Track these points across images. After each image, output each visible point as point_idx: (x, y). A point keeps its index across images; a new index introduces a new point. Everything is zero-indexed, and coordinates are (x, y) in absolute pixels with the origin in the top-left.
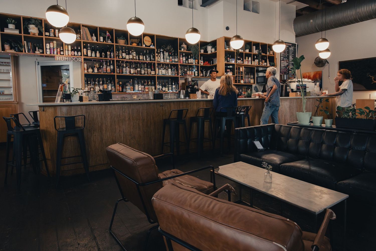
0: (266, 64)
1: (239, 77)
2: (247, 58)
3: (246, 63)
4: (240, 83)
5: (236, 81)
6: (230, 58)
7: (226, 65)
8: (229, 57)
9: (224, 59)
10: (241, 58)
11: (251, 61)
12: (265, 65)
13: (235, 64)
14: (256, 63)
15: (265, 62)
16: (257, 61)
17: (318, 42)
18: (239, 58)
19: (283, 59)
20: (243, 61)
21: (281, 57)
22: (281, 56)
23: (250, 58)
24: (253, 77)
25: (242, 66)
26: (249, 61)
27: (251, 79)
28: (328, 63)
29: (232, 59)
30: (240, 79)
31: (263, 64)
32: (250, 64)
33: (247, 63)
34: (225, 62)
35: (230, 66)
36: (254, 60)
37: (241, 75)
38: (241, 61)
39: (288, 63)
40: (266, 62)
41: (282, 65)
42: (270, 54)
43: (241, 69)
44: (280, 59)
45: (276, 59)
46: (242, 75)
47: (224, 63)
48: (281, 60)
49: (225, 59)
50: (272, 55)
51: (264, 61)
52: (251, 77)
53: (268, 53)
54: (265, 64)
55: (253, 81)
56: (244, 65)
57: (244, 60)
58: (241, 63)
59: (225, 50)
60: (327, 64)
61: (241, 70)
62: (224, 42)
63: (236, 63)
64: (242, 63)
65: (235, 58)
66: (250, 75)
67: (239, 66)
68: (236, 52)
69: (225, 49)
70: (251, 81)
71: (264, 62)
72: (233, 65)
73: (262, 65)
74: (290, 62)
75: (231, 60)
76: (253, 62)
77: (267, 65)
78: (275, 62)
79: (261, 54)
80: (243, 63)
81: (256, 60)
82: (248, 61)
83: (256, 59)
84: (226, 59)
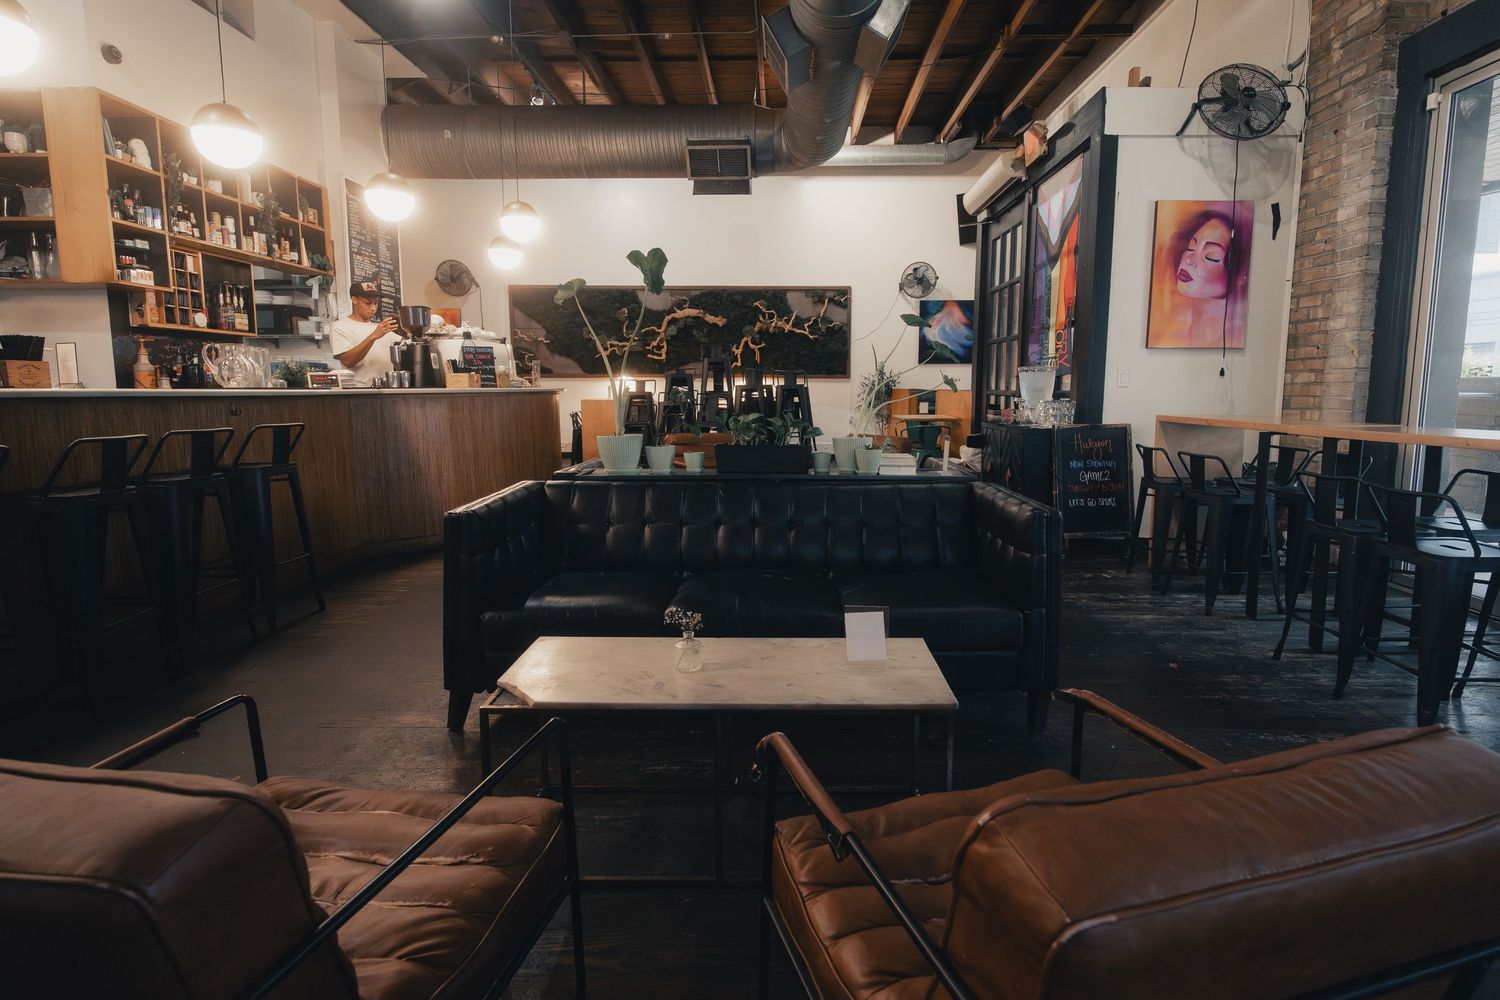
0: (297, 258)
1: (181, 296)
2: (217, 217)
3: (215, 240)
4: (191, 323)
5: (170, 312)
6: (139, 203)
7: (121, 233)
8: (130, 196)
9: (108, 199)
10: (192, 215)
11: (237, 234)
12: (292, 261)
13: (166, 232)
14: (257, 246)
15: (292, 250)
16: (259, 238)
17: (506, 208)
18: (180, 209)
19: (360, 249)
20: (200, 225)
21: (353, 241)
22: (350, 238)
23: (230, 223)
24: (242, 306)
25: (193, 248)
26: (229, 233)
27: (238, 310)
28: (478, 286)
29: (149, 209)
30: (190, 308)
31: (285, 257)
32: (233, 246)
33: (220, 242)
34: (113, 216)
35: (137, 241)
36: (249, 232)
37: (193, 288)
38: (193, 226)
39: (377, 267)
40: (295, 247)
41: (357, 272)
42: (309, 222)
43: (190, 260)
44: (351, 248)
45: (332, 242)
46: (199, 288)
47: (110, 221)
48: (351, 253)
49: (112, 201)
50: (314, 223)
51: (286, 244)
52: (236, 304)
53: (301, 214)
54: (295, 256)
55: (246, 322)
56: (204, 248)
57: (207, 224)
58: (193, 235)
59: (109, 157)
60: (473, 288)
61: (190, 268)
62: (102, 117)
63: (171, 230)
64: (197, 234)
65: (162, 208)
66: (228, 294)
67: (183, 247)
68: (167, 182)
69: (107, 152)
70: (237, 321)
71: (288, 247)
72: (154, 238)
73: (281, 258)
74: (382, 265)
75: (141, 211)
76: (244, 239)
77: (300, 262)
78: (329, 254)
79: (276, 214)
80: (203, 237)
81: (256, 234)
82: (222, 230)
83: (256, 228)
84: (117, 204)
